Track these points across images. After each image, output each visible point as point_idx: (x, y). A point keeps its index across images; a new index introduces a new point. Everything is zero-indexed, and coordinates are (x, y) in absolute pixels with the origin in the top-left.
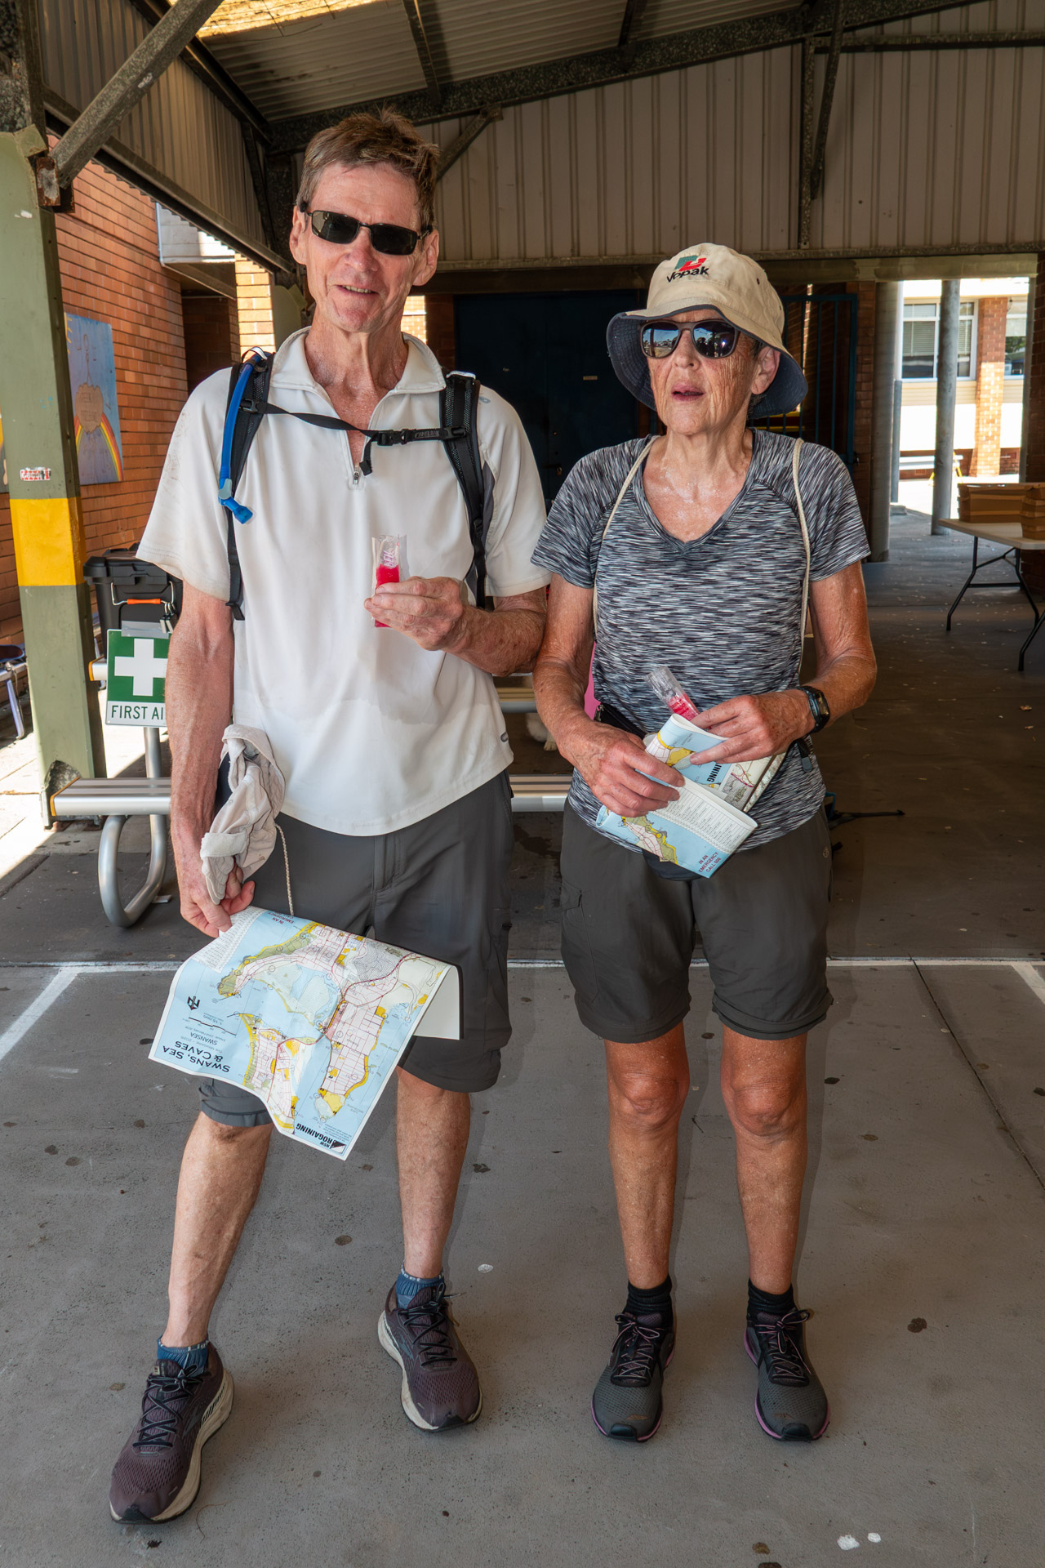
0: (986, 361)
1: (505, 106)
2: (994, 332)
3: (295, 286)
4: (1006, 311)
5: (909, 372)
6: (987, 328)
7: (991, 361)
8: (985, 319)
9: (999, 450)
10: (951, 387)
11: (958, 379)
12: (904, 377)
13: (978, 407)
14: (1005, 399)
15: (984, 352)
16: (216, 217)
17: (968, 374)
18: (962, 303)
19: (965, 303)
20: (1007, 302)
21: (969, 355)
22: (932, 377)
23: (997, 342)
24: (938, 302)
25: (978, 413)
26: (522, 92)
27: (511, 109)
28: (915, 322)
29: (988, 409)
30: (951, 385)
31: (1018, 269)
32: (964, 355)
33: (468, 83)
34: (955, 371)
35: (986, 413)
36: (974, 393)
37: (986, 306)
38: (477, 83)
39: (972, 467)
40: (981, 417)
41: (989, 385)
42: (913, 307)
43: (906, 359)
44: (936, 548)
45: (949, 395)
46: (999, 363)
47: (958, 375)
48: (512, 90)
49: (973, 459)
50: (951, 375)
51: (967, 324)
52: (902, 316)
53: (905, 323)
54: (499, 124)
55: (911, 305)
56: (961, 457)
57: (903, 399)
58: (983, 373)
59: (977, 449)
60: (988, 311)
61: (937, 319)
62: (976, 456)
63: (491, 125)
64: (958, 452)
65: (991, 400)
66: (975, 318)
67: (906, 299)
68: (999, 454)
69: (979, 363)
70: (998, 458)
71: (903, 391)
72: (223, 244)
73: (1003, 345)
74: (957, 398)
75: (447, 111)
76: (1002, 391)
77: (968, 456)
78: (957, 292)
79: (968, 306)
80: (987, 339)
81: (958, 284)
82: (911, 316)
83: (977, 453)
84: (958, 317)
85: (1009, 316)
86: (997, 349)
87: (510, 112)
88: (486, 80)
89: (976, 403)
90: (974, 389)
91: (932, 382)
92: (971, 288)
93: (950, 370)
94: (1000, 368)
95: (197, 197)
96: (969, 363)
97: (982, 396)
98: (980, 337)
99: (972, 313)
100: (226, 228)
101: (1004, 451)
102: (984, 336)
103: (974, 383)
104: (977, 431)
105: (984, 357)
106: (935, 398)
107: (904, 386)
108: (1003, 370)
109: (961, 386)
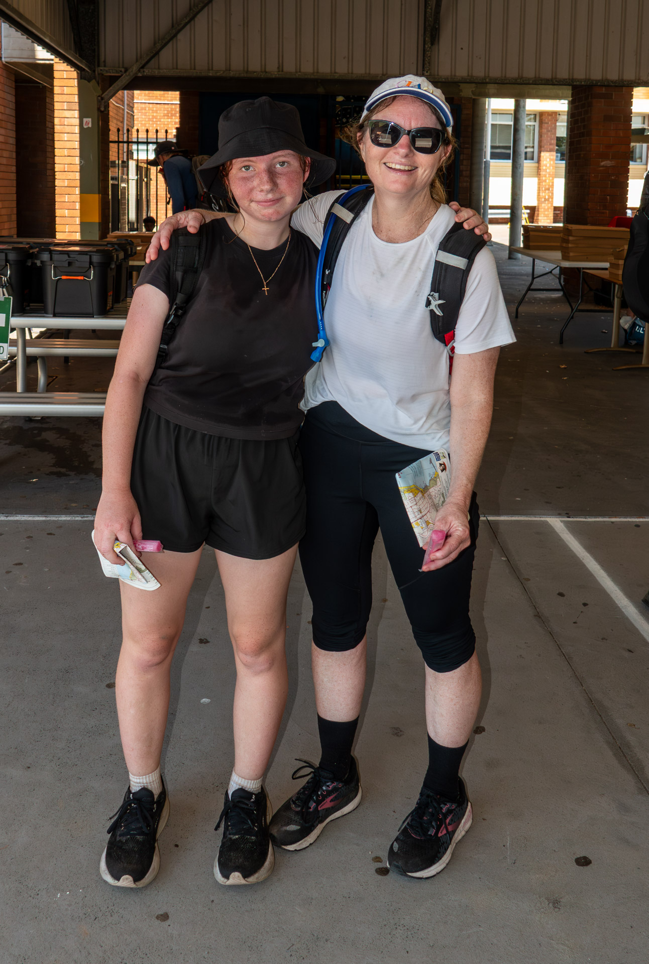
0: (544, 151)
2: (549, 133)
3: (94, 80)
4: (556, 120)
5: (494, 156)
6: (544, 131)
7: (547, 151)
8: (543, 125)
9: (553, 208)
10: (520, 166)
11: (525, 161)
12: (491, 159)
13: (539, 180)
14: (556, 176)
15: (542, 145)
16: (44, 34)
17: (532, 159)
18: (527, 114)
19: (531, 114)
20: (556, 115)
21: (533, 147)
22: (510, 159)
23: (551, 139)
24: (513, 112)
25: (539, 184)
28: (500, 125)
29: (545, 181)
30: (520, 164)
31: (561, 95)
32: (530, 147)
34: (523, 156)
35: (544, 184)
36: (537, 171)
37: (544, 117)
39: (535, 218)
40: (541, 186)
41: (546, 166)
42: (498, 115)
43: (492, 147)
44: (512, 268)
45: (520, 170)
46: (552, 153)
47: (526, 159)
49: (536, 212)
50: (520, 158)
51: (532, 128)
52: (490, 121)
53: (492, 125)
55: (497, 114)
56: (528, 211)
57: (491, 172)
58: (542, 159)
59: (538, 206)
60: (545, 120)
61: (512, 123)
62: (538, 211)
64: (527, 208)
65: (547, 176)
66: (537, 124)
67: (493, 110)
68: (553, 210)
69: (540, 152)
70: (552, 213)
71: (491, 167)
72: (47, 52)
73: (554, 142)
74: (524, 173)
76: (554, 171)
77: (533, 211)
78: (524, 107)
79: (532, 116)
80: (545, 137)
81: (525, 102)
82: (497, 121)
83: (538, 209)
84: (524, 123)
85: (558, 124)
86: (551, 144)
89: (538, 177)
90: (537, 168)
91: (508, 163)
92: (533, 105)
93: (520, 155)
94: (553, 156)
95: (33, 22)
96: (533, 152)
97: (541, 173)
98: (540, 136)
99: (535, 121)
100: (51, 42)
101: (556, 209)
102: (543, 135)
103: (536, 165)
104: (539, 195)
105: (543, 149)
106: (511, 173)
107: (491, 164)
108: (555, 157)
109: (527, 166)
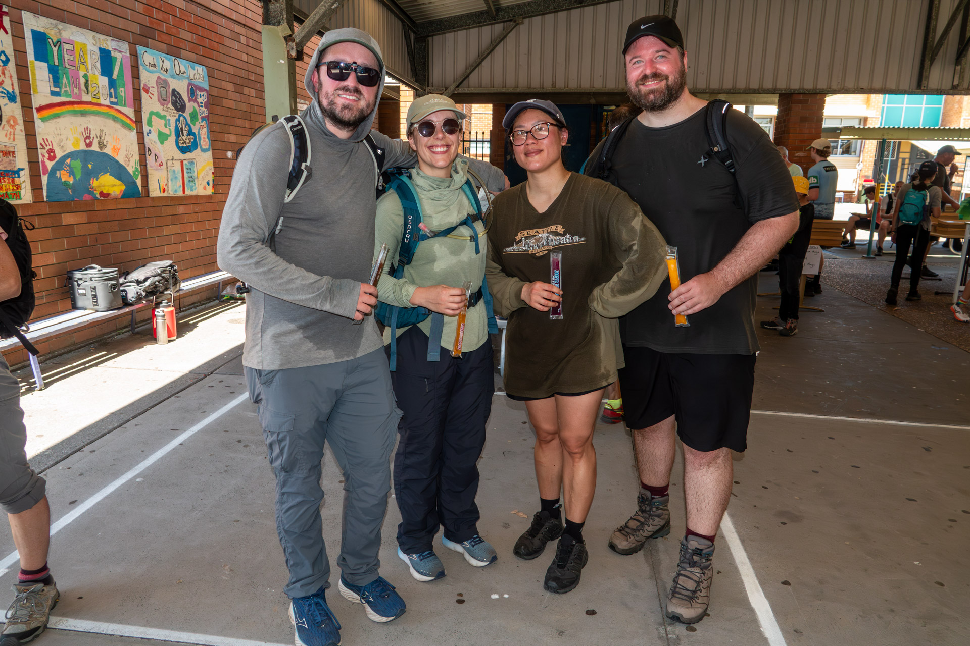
1: (524, 18)
26: (533, 12)
27: (527, 19)
33: (508, 7)
38: (512, 7)
48: (528, 11)
54: (521, 26)
63: (518, 26)
75: (498, 19)
87: (527, 21)
88: (516, 6)
